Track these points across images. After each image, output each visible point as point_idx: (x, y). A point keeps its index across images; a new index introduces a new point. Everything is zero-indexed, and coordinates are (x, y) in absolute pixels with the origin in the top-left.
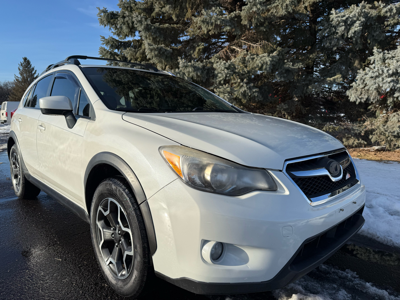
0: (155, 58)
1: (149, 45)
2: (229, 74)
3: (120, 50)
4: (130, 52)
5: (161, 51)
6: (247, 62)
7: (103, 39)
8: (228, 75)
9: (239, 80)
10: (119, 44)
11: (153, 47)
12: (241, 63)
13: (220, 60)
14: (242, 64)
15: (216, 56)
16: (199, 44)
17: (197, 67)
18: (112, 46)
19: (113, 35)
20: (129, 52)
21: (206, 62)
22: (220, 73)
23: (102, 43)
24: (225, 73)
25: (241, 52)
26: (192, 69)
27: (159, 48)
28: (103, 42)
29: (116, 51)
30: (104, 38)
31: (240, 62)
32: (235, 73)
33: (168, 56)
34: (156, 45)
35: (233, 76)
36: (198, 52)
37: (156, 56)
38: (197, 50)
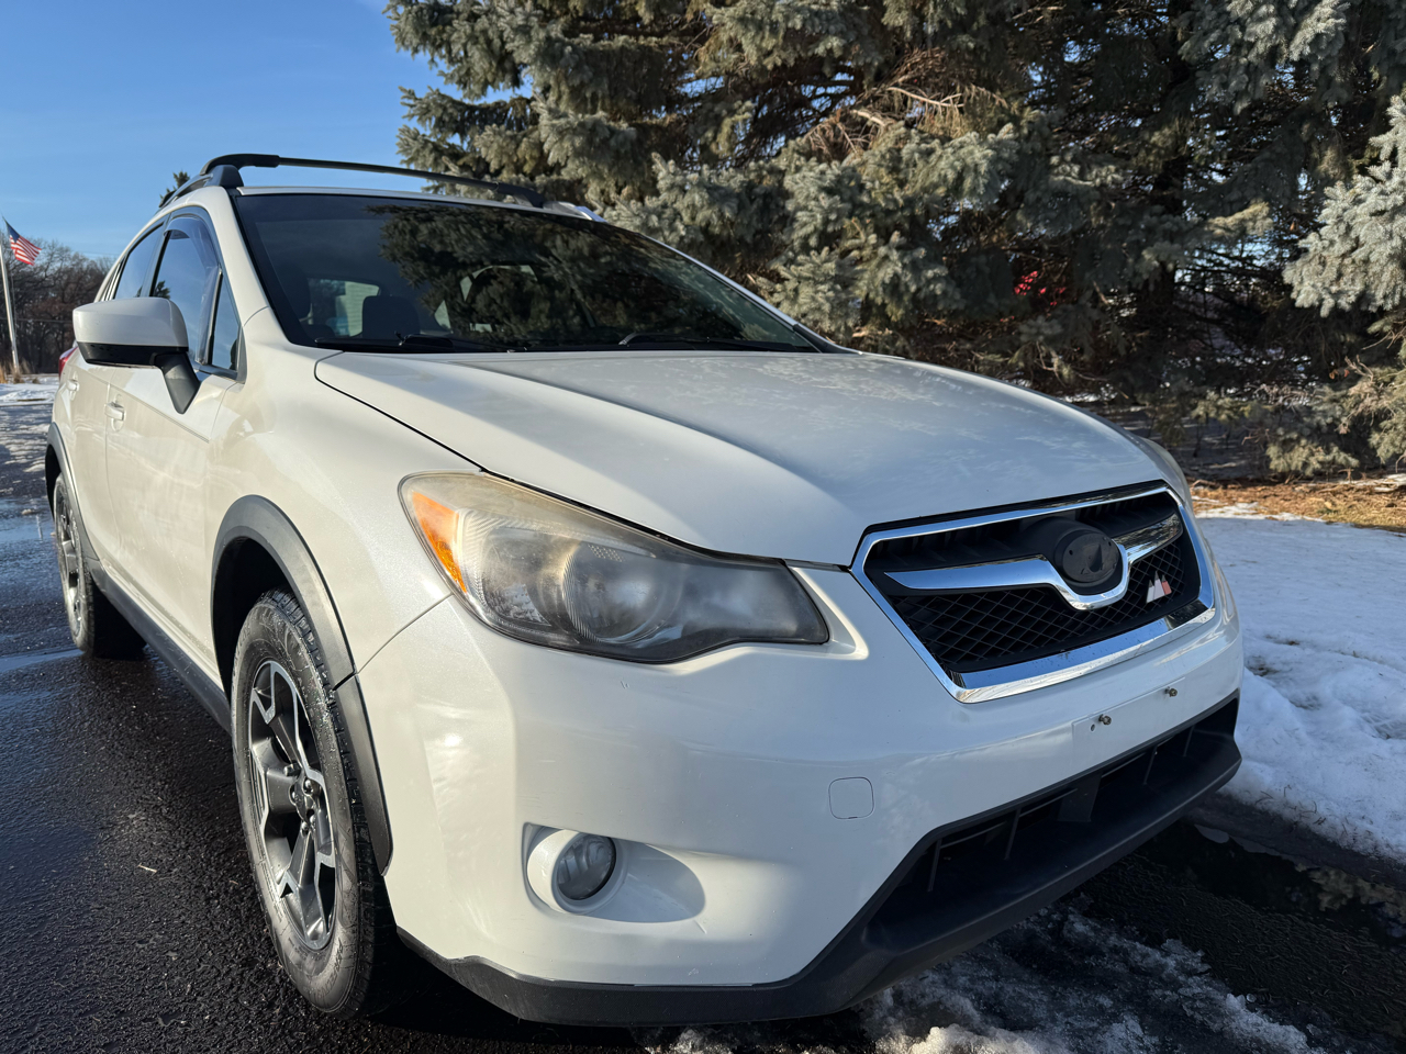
0: (573, 161)
1: (555, 114)
2: (838, 211)
3: (468, 139)
4: (498, 142)
5: (596, 134)
6: (907, 166)
7: (409, 98)
8: (833, 217)
9: (873, 238)
10: (466, 114)
11: (568, 123)
12: (883, 171)
13: (808, 159)
14: (890, 173)
15: (797, 148)
16: (736, 105)
17: (722, 188)
18: (440, 124)
19: (446, 83)
20: (492, 142)
21: (760, 169)
22: (805, 208)
23: (406, 113)
24: (822, 207)
25: (887, 130)
26: (701, 197)
27: (589, 126)
28: (408, 108)
29: (455, 139)
30: (411, 94)
31: (880, 165)
32: (859, 206)
33: (623, 151)
34: (579, 115)
35: (849, 218)
36: (729, 136)
37: (578, 153)
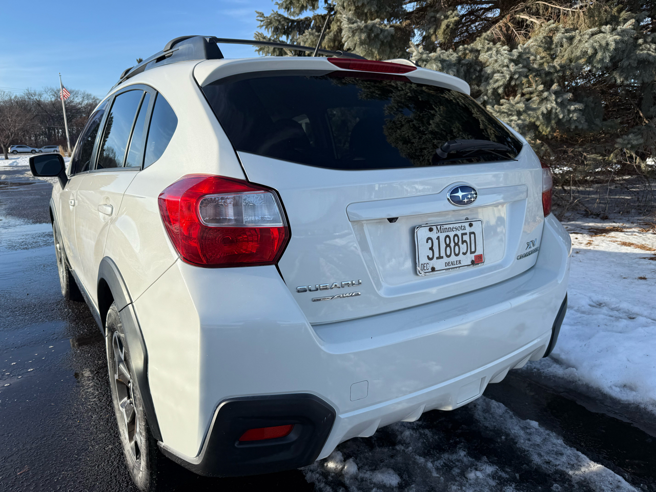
0: (359, 47)
1: (350, 21)
2: (519, 73)
3: (290, 37)
4: (311, 39)
5: (373, 32)
6: (556, 46)
7: (261, 17)
8: (516, 76)
9: (541, 87)
10: (290, 24)
11: (358, 26)
12: (541, 49)
13: (495, 44)
14: (545, 50)
15: (486, 37)
16: (449, 13)
17: (447, 61)
18: (276, 30)
19: (279, 8)
20: (307, 39)
21: (465, 49)
22: (498, 71)
23: (259, 25)
24: (511, 71)
25: (541, 26)
26: (437, 65)
27: (369, 28)
28: (260, 22)
29: (283, 38)
30: (262, 15)
31: (540, 46)
32: (531, 70)
33: (385, 41)
34: (363, 22)
35: (527, 76)
36: (445, 31)
37: (362, 43)
38: (443, 26)
